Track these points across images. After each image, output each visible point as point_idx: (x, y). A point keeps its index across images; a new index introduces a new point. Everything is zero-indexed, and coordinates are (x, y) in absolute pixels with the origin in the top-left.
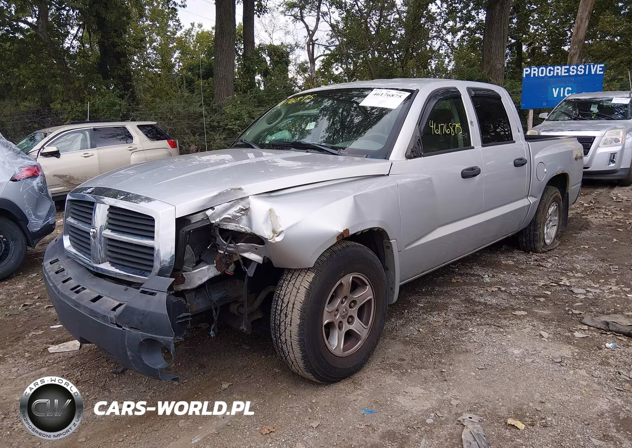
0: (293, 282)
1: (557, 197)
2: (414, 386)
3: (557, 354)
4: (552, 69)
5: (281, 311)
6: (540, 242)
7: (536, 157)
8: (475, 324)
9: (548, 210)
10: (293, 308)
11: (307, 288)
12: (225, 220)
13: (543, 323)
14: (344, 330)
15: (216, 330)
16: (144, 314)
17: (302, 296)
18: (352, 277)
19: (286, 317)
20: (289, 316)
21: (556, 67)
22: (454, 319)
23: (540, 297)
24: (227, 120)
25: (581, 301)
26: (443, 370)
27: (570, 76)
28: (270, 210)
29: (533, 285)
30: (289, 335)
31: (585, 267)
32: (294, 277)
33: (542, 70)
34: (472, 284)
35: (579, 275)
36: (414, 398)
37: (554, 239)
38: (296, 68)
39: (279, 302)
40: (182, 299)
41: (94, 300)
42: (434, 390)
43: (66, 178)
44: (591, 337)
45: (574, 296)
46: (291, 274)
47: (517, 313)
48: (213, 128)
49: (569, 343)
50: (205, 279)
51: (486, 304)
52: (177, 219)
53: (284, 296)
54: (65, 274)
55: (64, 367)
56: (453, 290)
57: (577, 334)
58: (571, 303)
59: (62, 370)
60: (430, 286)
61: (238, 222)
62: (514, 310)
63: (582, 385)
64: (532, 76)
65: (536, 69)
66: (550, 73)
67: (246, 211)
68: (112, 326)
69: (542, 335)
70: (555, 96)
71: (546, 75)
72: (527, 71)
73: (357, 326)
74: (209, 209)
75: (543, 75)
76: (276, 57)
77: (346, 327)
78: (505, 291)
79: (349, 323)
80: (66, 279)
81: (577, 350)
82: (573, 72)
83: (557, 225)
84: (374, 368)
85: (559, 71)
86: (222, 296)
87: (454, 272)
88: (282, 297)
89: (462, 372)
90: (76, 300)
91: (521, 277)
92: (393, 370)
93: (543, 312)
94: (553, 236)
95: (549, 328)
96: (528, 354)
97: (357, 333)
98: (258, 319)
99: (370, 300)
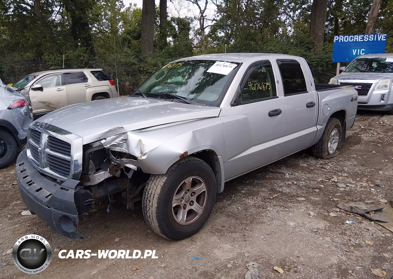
0: (154, 181)
1: (337, 125)
2: (226, 244)
3: (316, 227)
4: (353, 37)
5: (147, 198)
6: (325, 152)
7: (323, 101)
8: (272, 205)
9: (331, 133)
10: (154, 197)
11: (162, 186)
12: (113, 145)
13: (314, 206)
14: (187, 210)
15: (111, 208)
16: (62, 201)
17: (159, 191)
18: (192, 179)
19: (150, 202)
20: (151, 202)
21: (355, 36)
22: (261, 201)
23: (316, 189)
24: (148, 66)
25: (341, 193)
26: (245, 234)
27: (364, 41)
28: (140, 141)
29: (314, 180)
30: (151, 213)
31: (350, 169)
32: (155, 179)
33: (346, 38)
34: (278, 179)
35: (345, 175)
36: (224, 251)
37: (336, 150)
38: (194, 32)
39: (146, 193)
40: (88, 191)
41: (38, 191)
42: (237, 246)
43: (46, 103)
44: (340, 216)
45: (337, 188)
46: (154, 177)
47: (300, 199)
48: (140, 72)
49: (325, 220)
50: (102, 180)
51: (282, 192)
52: (83, 146)
53: (149, 190)
54: (26, 173)
55: (29, 225)
56: (265, 182)
57: (332, 214)
58: (334, 194)
59: (27, 226)
60: (252, 180)
61: (121, 147)
62: (298, 197)
63: (325, 247)
64: (340, 41)
65: (342, 37)
66: (351, 40)
67: (126, 140)
68: (45, 207)
69: (310, 214)
70: (354, 54)
71: (349, 41)
72: (336, 38)
73: (195, 207)
74: (103, 139)
75: (347, 41)
76: (182, 25)
77: (189, 207)
78: (296, 184)
79: (190, 205)
80: (26, 176)
81: (329, 225)
82: (366, 39)
83: (338, 142)
84: (206, 231)
85: (357, 39)
86: (115, 188)
87: (269, 170)
88: (148, 191)
89: (256, 236)
90: (29, 190)
91: (309, 175)
92: (216, 233)
93: (315, 198)
94: (335, 148)
95: (316, 209)
96: (298, 225)
97: (195, 211)
98: (138, 201)
99: (205, 191)
